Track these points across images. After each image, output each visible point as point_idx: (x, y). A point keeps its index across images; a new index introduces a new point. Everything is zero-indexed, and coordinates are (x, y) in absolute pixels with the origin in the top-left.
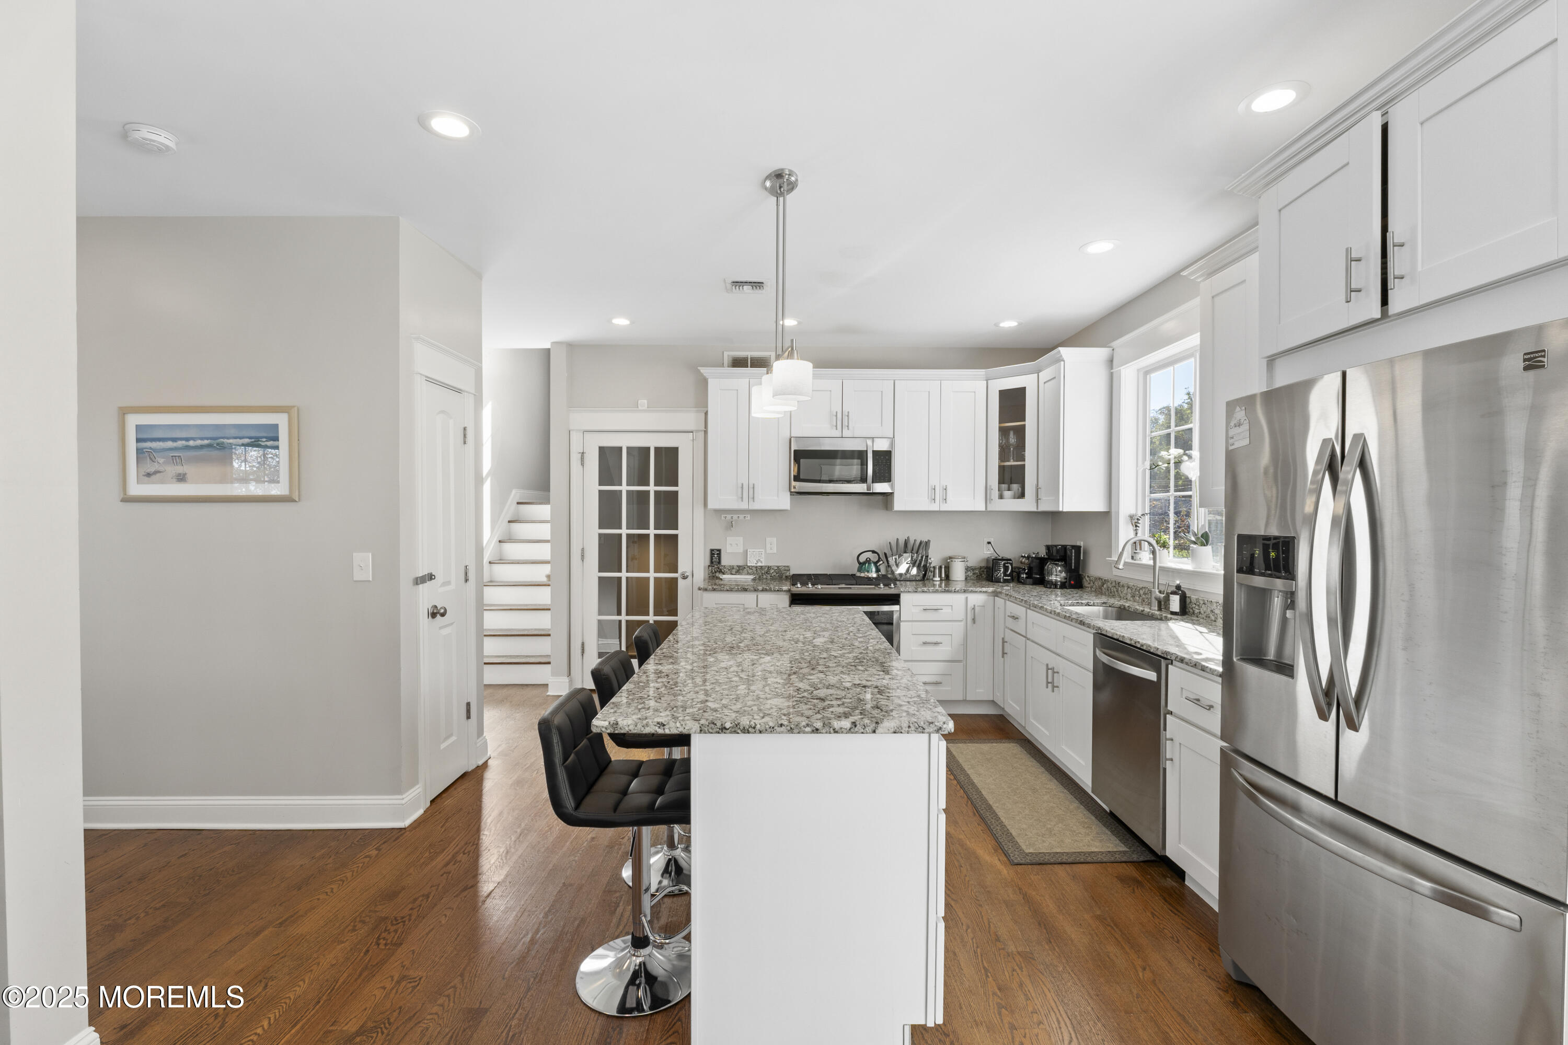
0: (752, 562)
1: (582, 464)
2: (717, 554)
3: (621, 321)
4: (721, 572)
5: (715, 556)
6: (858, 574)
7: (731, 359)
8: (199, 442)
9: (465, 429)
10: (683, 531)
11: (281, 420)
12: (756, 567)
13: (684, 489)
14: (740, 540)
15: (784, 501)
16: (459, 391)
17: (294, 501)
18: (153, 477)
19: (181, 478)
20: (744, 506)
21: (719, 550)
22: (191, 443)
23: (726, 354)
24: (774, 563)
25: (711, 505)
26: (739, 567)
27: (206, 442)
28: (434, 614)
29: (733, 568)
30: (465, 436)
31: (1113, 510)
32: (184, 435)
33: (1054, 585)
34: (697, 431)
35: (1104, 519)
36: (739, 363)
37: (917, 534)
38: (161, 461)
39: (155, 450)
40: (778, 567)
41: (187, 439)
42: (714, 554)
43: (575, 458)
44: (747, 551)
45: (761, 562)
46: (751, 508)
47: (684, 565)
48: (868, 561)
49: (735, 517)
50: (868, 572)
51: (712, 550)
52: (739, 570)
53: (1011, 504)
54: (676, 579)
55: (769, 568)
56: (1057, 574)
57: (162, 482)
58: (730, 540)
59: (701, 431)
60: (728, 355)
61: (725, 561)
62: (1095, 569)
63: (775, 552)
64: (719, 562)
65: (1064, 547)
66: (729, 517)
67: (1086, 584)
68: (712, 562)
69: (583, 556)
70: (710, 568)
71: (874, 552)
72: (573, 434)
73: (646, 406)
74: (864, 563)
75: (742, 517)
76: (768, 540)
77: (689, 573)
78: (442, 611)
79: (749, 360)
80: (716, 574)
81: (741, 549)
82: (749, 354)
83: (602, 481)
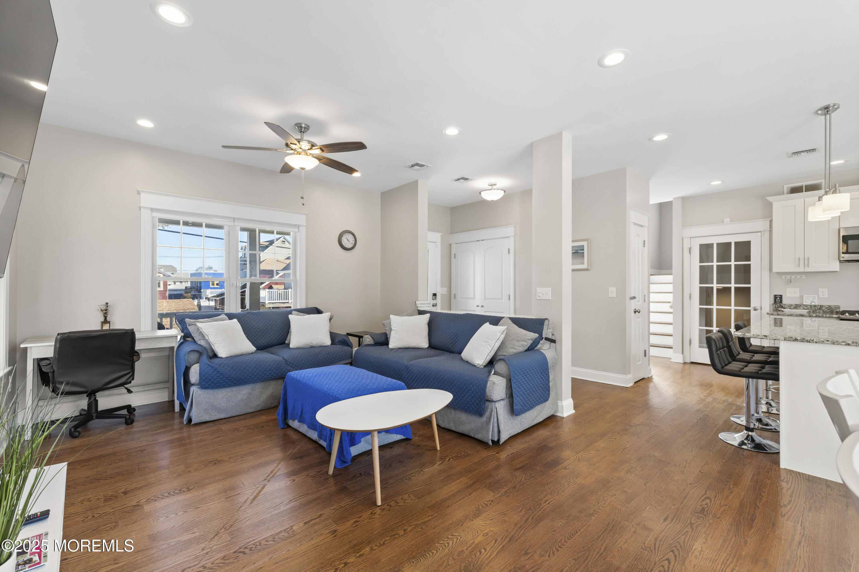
0: (807, 301)
1: (690, 253)
2: (779, 298)
3: (716, 183)
4: (782, 307)
5: (778, 300)
7: (789, 189)
9: (644, 241)
10: (754, 285)
11: (585, 244)
12: (811, 305)
13: (755, 263)
14: (798, 290)
15: (834, 266)
16: (642, 226)
17: (589, 270)
20: (801, 269)
21: (781, 296)
23: (785, 186)
24: (826, 303)
25: (775, 270)
26: (797, 305)
28: (635, 312)
29: (792, 306)
30: (644, 244)
34: (764, 231)
36: (795, 190)
40: (829, 306)
42: (777, 298)
43: (686, 251)
44: (803, 296)
45: (815, 303)
46: (806, 271)
47: (755, 303)
49: (793, 277)
51: (775, 296)
52: (797, 307)
54: (750, 311)
55: (821, 306)
58: (788, 290)
59: (767, 231)
60: (786, 188)
61: (785, 301)
63: (827, 297)
64: (781, 302)
66: (788, 277)
68: (775, 301)
69: (690, 297)
70: (774, 305)
72: (685, 240)
73: (729, 221)
75: (798, 277)
76: (821, 290)
77: (758, 307)
78: (639, 311)
79: (804, 188)
80: (778, 307)
81: (798, 295)
82: (804, 184)
83: (701, 261)
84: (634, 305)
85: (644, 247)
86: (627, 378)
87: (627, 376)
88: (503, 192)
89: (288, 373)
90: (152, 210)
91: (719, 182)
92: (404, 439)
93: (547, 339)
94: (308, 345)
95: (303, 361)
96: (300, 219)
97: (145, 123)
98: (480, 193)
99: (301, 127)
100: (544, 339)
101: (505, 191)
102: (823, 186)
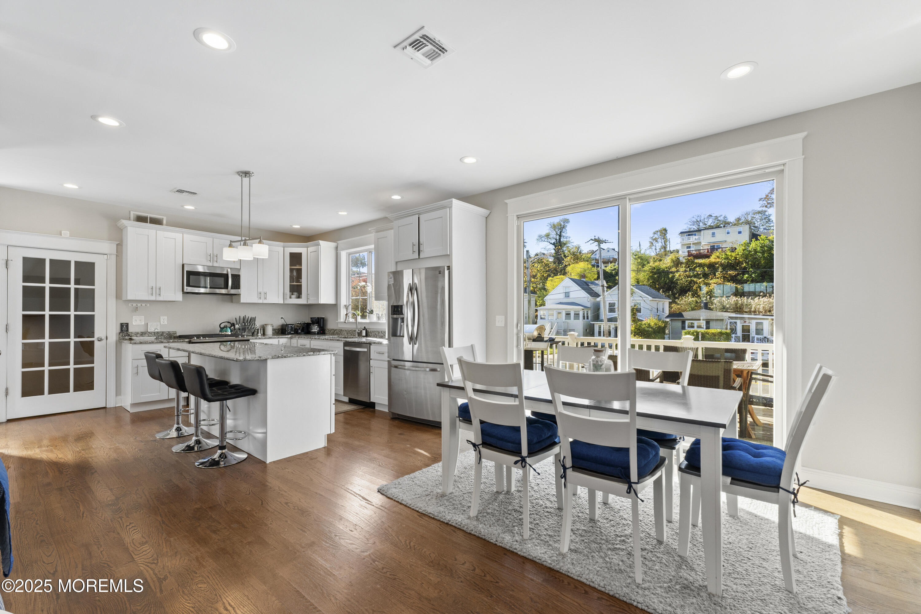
0: (151, 329)
1: (8, 269)
2: (126, 326)
4: (128, 335)
5: (124, 328)
6: (221, 333)
7: (135, 216)
10: (99, 313)
12: (154, 332)
13: (99, 287)
14: (143, 318)
15: (179, 297)
20: (153, 298)
21: (127, 324)
23: (132, 213)
24: (166, 330)
25: (125, 297)
26: (142, 332)
29: (138, 333)
31: (338, 303)
33: (314, 333)
34: (110, 254)
35: (334, 307)
36: (141, 219)
37: (250, 314)
40: (169, 332)
42: (123, 326)
43: (2, 264)
44: (147, 323)
45: (158, 329)
46: (157, 299)
47: (99, 333)
48: (226, 327)
49: (139, 305)
50: (226, 332)
51: (121, 324)
52: (143, 334)
53: (295, 301)
54: (93, 342)
55: (163, 333)
56: (315, 329)
58: (135, 318)
59: (114, 254)
60: (133, 214)
61: (131, 330)
62: (330, 325)
63: (166, 324)
64: (127, 330)
65: (318, 318)
66: (134, 305)
67: (326, 332)
68: (122, 330)
69: (8, 330)
70: (121, 334)
71: (228, 322)
73: (69, 235)
74: (223, 328)
75: (144, 305)
76: (161, 318)
77: (104, 337)
79: (149, 219)
80: (125, 336)
81: (143, 323)
82: (149, 215)
83: (27, 281)
91: (75, 187)
102: (165, 222)
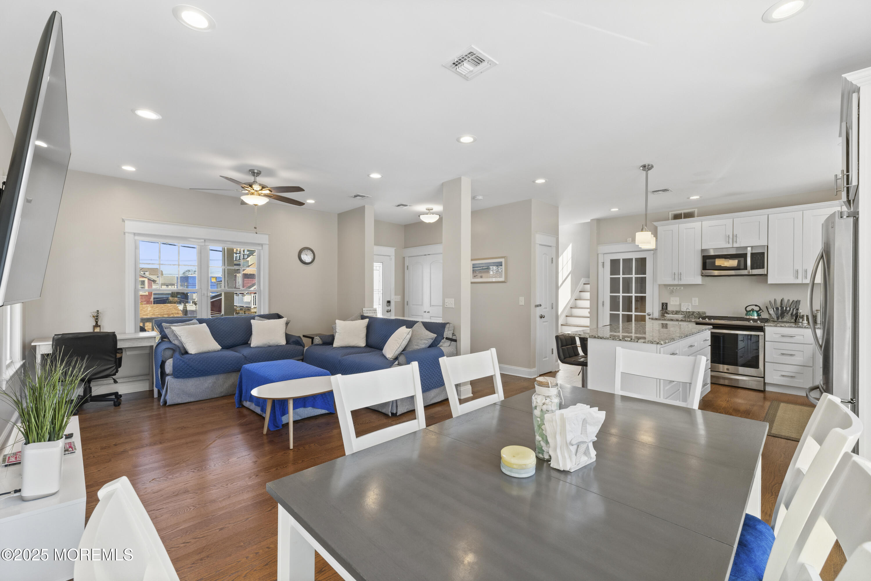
0: (684, 309)
1: (603, 267)
2: (666, 305)
3: (615, 209)
4: (667, 313)
5: (664, 307)
6: (745, 317)
7: (673, 215)
8: (485, 267)
9: (552, 258)
10: (648, 295)
11: (502, 260)
12: (686, 312)
13: (649, 276)
14: (678, 299)
15: (699, 280)
16: (550, 246)
17: (505, 282)
18: (476, 277)
19: (481, 277)
20: (676, 282)
21: (667, 303)
22: (484, 268)
23: (670, 213)
24: (696, 310)
25: (659, 282)
26: (677, 311)
27: (487, 267)
28: (541, 317)
29: (674, 312)
30: (552, 261)
32: (482, 266)
36: (677, 217)
38: (477, 272)
39: (476, 270)
40: (699, 312)
41: (483, 267)
42: (664, 305)
43: (600, 265)
44: (681, 304)
45: (689, 309)
46: (679, 283)
47: (648, 309)
48: (753, 310)
49: (675, 288)
50: (752, 316)
51: (663, 303)
52: (677, 313)
54: (645, 316)
55: (693, 312)
57: (477, 278)
58: (672, 299)
61: (670, 308)
63: (698, 305)
64: (667, 309)
66: (672, 288)
68: (662, 309)
69: (603, 304)
70: (662, 311)
71: (756, 306)
72: (600, 255)
73: (631, 241)
74: (750, 311)
75: (678, 288)
76: (693, 299)
77: (651, 313)
78: (543, 316)
79: (683, 215)
80: (664, 313)
81: (678, 303)
82: (683, 212)
83: (612, 274)
84: (539, 311)
85: (552, 263)
86: (532, 371)
87: (532, 369)
88: (438, 216)
89: (244, 366)
90: (135, 234)
91: (617, 209)
92: (328, 413)
93: (447, 338)
94: (266, 344)
95: (260, 357)
96: (263, 239)
97: (129, 168)
98: (419, 216)
99: (254, 173)
100: (445, 339)
101: (440, 216)
102: (696, 214)
